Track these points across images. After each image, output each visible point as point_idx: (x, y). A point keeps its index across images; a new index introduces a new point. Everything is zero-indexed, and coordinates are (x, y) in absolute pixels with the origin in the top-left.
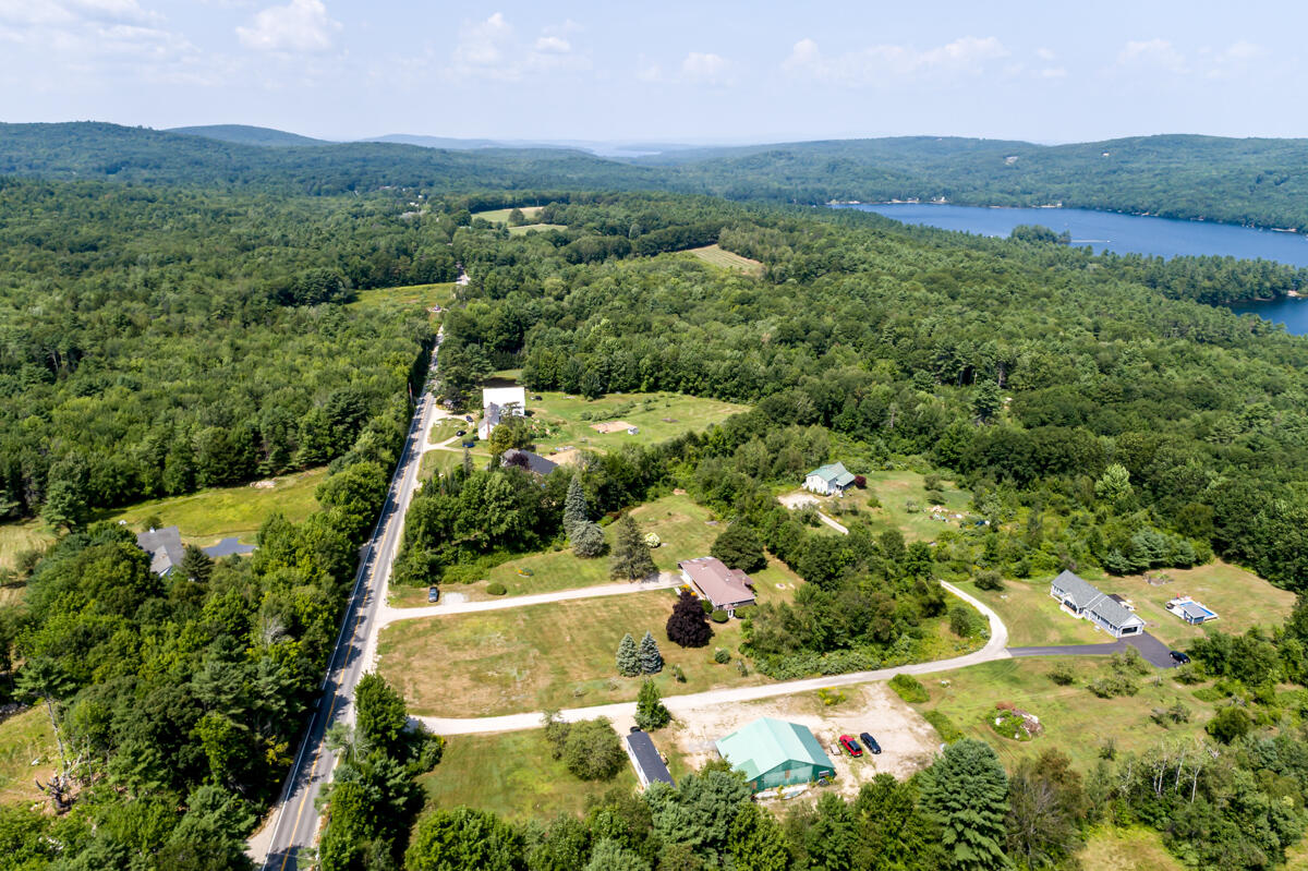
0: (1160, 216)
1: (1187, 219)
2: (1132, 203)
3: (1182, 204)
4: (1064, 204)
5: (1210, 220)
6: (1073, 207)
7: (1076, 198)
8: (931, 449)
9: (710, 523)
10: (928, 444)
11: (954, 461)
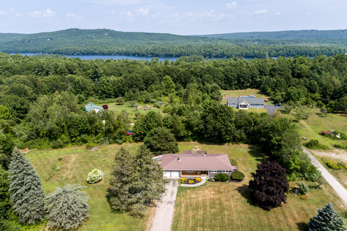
8: (91, 95)
9: (93, 150)
10: (88, 95)
11: (110, 94)
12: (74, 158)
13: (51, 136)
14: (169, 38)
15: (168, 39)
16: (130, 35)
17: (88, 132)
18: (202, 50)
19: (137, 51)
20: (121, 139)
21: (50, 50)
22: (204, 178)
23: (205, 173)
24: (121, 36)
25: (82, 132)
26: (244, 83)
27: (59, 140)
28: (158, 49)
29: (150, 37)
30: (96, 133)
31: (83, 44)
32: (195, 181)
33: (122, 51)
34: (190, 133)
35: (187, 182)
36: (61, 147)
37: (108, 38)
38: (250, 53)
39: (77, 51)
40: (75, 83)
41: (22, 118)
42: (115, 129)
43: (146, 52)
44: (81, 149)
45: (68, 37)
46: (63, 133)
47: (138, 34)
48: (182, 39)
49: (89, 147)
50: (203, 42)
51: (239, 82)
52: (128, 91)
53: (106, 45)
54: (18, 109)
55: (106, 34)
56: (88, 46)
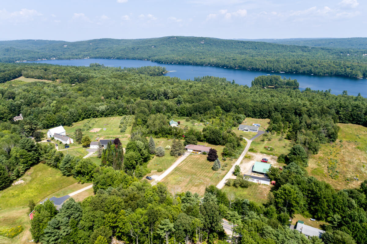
0: (116, 59)
1: (122, 59)
2: (108, 56)
3: (120, 56)
4: (90, 57)
5: (128, 59)
6: (92, 58)
7: (92, 56)
8: (175, 114)
9: (169, 140)
10: (173, 113)
11: (184, 114)
12: (163, 142)
13: (156, 133)
14: (264, 47)
15: (262, 48)
16: (225, 43)
17: (169, 134)
18: (289, 66)
19: (226, 63)
20: (180, 138)
21: (153, 58)
22: (200, 153)
23: (200, 151)
24: (216, 44)
25: (166, 133)
26: (263, 115)
27: (158, 135)
28: (246, 62)
29: (245, 45)
30: (171, 135)
31: (181, 53)
32: (196, 153)
33: (213, 62)
34: (205, 139)
35: (193, 153)
36: (159, 138)
37: (203, 47)
38: (341, 72)
39: (174, 60)
40: (167, 107)
41: (144, 124)
42: (178, 134)
43: (234, 64)
44: (165, 139)
45: (169, 44)
46: (160, 133)
47: (233, 42)
48: (278, 48)
49: (168, 139)
50: (300, 53)
51: (261, 114)
52: (194, 113)
53: (201, 54)
54: (144, 121)
55: (202, 43)
56: (184, 55)
